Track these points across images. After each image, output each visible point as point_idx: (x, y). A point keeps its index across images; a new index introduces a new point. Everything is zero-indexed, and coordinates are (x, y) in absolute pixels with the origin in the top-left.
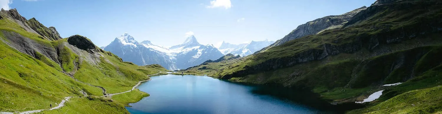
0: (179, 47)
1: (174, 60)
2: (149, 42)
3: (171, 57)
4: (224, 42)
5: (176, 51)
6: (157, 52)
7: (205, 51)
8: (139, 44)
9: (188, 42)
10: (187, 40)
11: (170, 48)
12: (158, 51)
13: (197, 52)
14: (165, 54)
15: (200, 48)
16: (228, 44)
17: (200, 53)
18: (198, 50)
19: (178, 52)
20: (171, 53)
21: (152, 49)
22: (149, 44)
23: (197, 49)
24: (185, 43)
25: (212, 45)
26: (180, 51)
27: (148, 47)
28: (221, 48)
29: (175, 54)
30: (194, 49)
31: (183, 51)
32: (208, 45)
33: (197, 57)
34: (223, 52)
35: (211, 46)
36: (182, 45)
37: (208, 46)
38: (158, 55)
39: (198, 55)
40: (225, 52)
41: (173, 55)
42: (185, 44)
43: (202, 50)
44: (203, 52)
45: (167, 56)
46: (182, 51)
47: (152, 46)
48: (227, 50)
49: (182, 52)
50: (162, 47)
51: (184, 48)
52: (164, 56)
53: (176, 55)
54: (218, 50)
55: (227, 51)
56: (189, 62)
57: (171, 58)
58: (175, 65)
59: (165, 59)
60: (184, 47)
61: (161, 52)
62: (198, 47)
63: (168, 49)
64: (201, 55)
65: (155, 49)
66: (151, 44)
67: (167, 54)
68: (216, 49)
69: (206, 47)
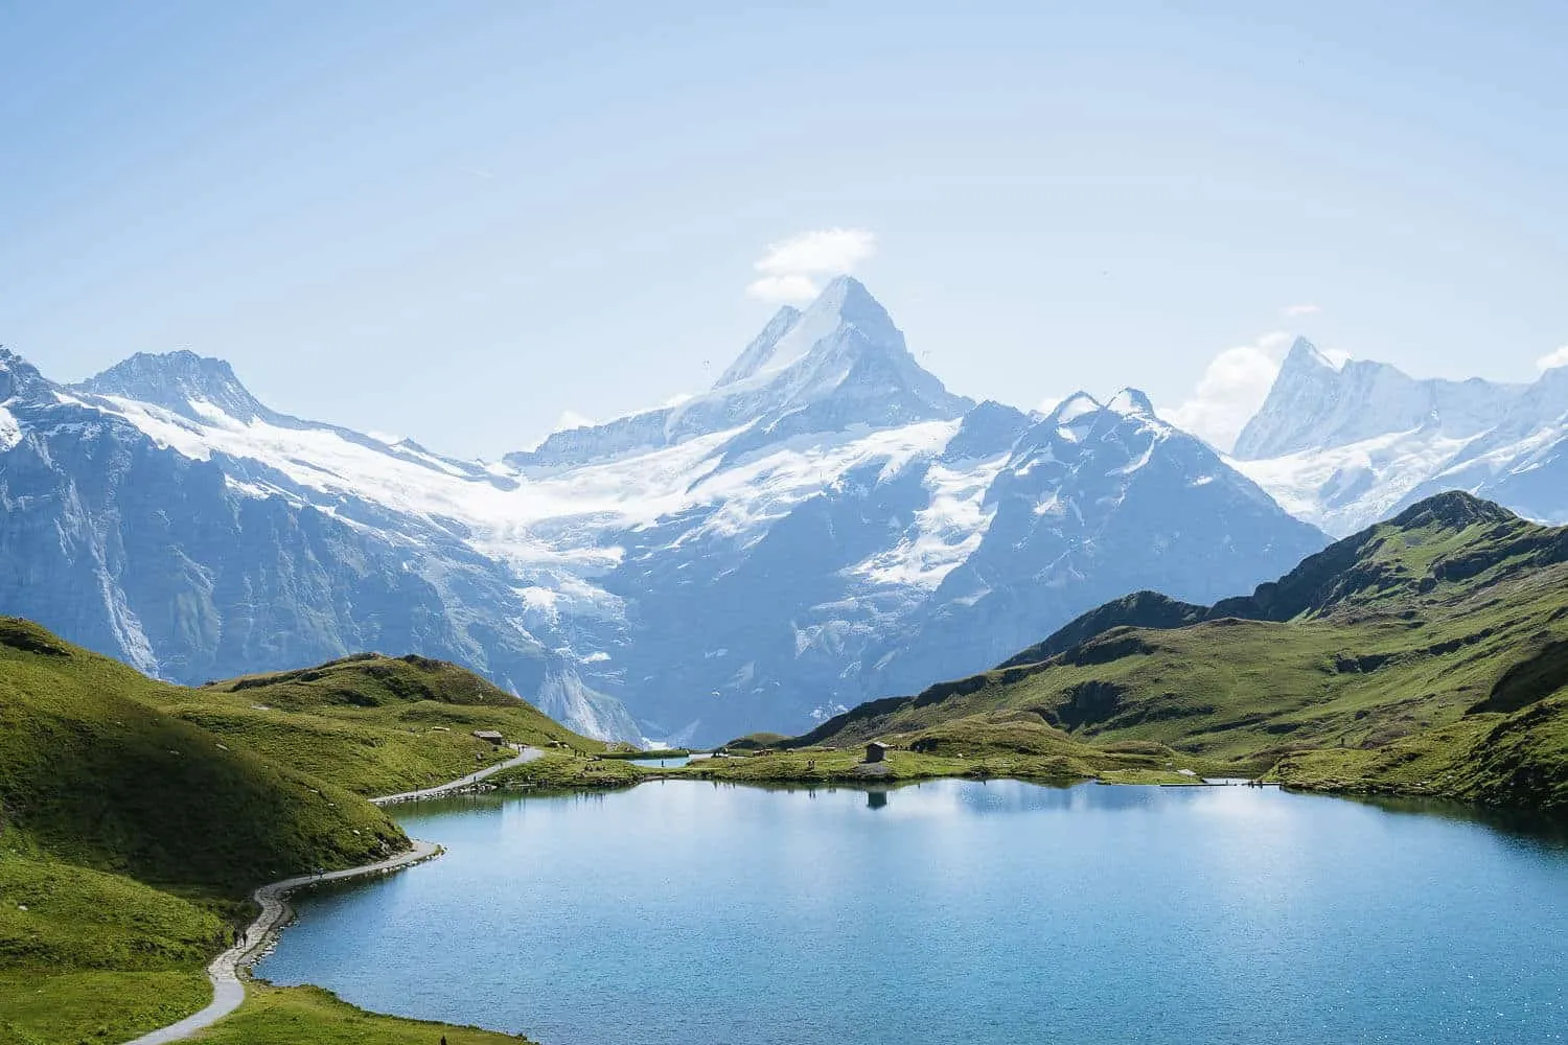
0: (660, 443)
1: (582, 625)
2: (214, 376)
3: (546, 581)
4: (1300, 356)
5: (608, 504)
6: (331, 511)
7: (1039, 482)
8: (65, 400)
9: (768, 371)
10: (765, 347)
11: (521, 460)
12: (354, 505)
13: (925, 498)
14: (450, 538)
15: (958, 452)
16: (1363, 372)
17: (970, 515)
18: (937, 472)
19: (643, 511)
20: (542, 531)
21: (253, 470)
22: (203, 407)
23: (918, 468)
24: (740, 386)
25: (1138, 397)
26: (676, 503)
27: (188, 444)
28: (1262, 440)
29: (607, 538)
30: (880, 463)
31: (719, 503)
32: (1083, 407)
33: (912, 575)
34: (1300, 494)
35: (1123, 406)
36: (701, 418)
37: (1075, 423)
38: (354, 561)
39: (929, 545)
40: (1326, 492)
41: (574, 555)
42: (744, 398)
43: (991, 469)
44: (1008, 497)
45: (478, 570)
46: (702, 495)
47: (260, 429)
48: (1357, 455)
49: (698, 513)
50: (412, 450)
51: (732, 454)
52: (435, 572)
53: (615, 554)
54: (1225, 460)
55: (1365, 480)
56: (802, 640)
57: (538, 598)
58: (604, 687)
59: (458, 615)
60: (722, 437)
61: (392, 519)
62: (932, 434)
63: (500, 469)
64: (974, 542)
65: (299, 476)
66: (247, 408)
67: (479, 547)
68: (1187, 453)
69: (1045, 432)
